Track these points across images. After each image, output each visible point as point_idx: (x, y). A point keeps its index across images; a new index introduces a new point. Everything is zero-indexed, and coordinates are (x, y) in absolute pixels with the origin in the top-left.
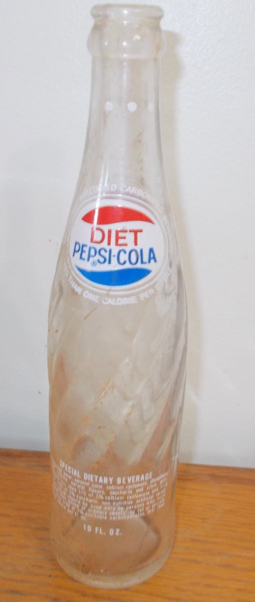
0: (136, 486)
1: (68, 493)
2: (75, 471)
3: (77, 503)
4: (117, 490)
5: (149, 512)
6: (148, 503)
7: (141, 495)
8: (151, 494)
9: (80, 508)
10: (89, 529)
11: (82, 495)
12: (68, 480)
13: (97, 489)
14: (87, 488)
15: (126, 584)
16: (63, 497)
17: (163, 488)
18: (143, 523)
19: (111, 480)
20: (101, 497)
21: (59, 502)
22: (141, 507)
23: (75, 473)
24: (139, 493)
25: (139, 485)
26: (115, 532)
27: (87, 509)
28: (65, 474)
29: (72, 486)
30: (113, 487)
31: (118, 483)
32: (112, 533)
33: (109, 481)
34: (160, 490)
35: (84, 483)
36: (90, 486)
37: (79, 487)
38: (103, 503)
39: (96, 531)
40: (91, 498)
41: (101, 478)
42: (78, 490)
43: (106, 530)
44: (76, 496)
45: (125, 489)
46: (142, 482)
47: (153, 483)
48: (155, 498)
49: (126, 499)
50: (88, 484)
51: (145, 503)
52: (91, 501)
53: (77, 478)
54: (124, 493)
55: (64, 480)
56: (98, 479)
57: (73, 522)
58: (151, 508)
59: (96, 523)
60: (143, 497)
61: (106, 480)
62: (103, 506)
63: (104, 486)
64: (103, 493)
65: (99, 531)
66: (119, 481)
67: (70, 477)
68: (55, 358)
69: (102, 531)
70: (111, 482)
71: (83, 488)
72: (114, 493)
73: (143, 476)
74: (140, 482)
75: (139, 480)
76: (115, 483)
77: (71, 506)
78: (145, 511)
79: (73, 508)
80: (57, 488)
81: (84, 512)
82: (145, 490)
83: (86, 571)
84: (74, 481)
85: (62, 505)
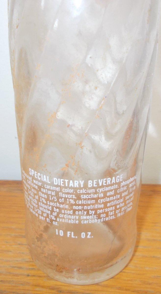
0: (107, 189)
1: (39, 201)
2: (45, 176)
3: (49, 210)
4: (88, 194)
5: (119, 215)
6: (118, 207)
7: (111, 198)
8: (121, 198)
9: (51, 214)
10: (62, 233)
11: (53, 201)
12: (39, 186)
13: (68, 193)
14: (57, 193)
15: (97, 281)
16: (34, 205)
17: (132, 192)
18: (105, 228)
19: (82, 183)
20: (72, 202)
21: (31, 210)
22: (112, 211)
23: (45, 180)
24: (109, 197)
25: (110, 188)
26: (87, 235)
27: (58, 214)
28: (34, 181)
29: (43, 193)
30: (83, 191)
31: (89, 186)
32: (84, 237)
33: (79, 185)
34: (129, 193)
35: (54, 188)
36: (61, 191)
37: (49, 192)
38: (74, 207)
39: (68, 236)
40: (62, 203)
41: (71, 181)
42: (48, 195)
43: (78, 233)
44: (47, 202)
45: (96, 193)
46: (113, 184)
47: (123, 187)
48: (125, 201)
49: (97, 202)
50: (58, 189)
51: (115, 206)
52: (62, 206)
53: (47, 184)
54: (96, 196)
55: (34, 188)
56: (69, 183)
57: (46, 228)
58: (120, 212)
59: (68, 227)
60: (114, 200)
61: (76, 185)
62: (74, 211)
63: (75, 189)
64: (74, 197)
65: (71, 235)
66: (90, 184)
67: (40, 184)
68: (16, 55)
69: (74, 235)
70: (82, 186)
71: (53, 193)
72: (85, 197)
73: (114, 178)
74: (111, 185)
75: (110, 183)
76: (86, 186)
77: (43, 212)
78: (115, 214)
79: (45, 215)
80: (29, 198)
81: (56, 217)
82: (116, 194)
83: (60, 270)
84: (44, 188)
85: (34, 213)
